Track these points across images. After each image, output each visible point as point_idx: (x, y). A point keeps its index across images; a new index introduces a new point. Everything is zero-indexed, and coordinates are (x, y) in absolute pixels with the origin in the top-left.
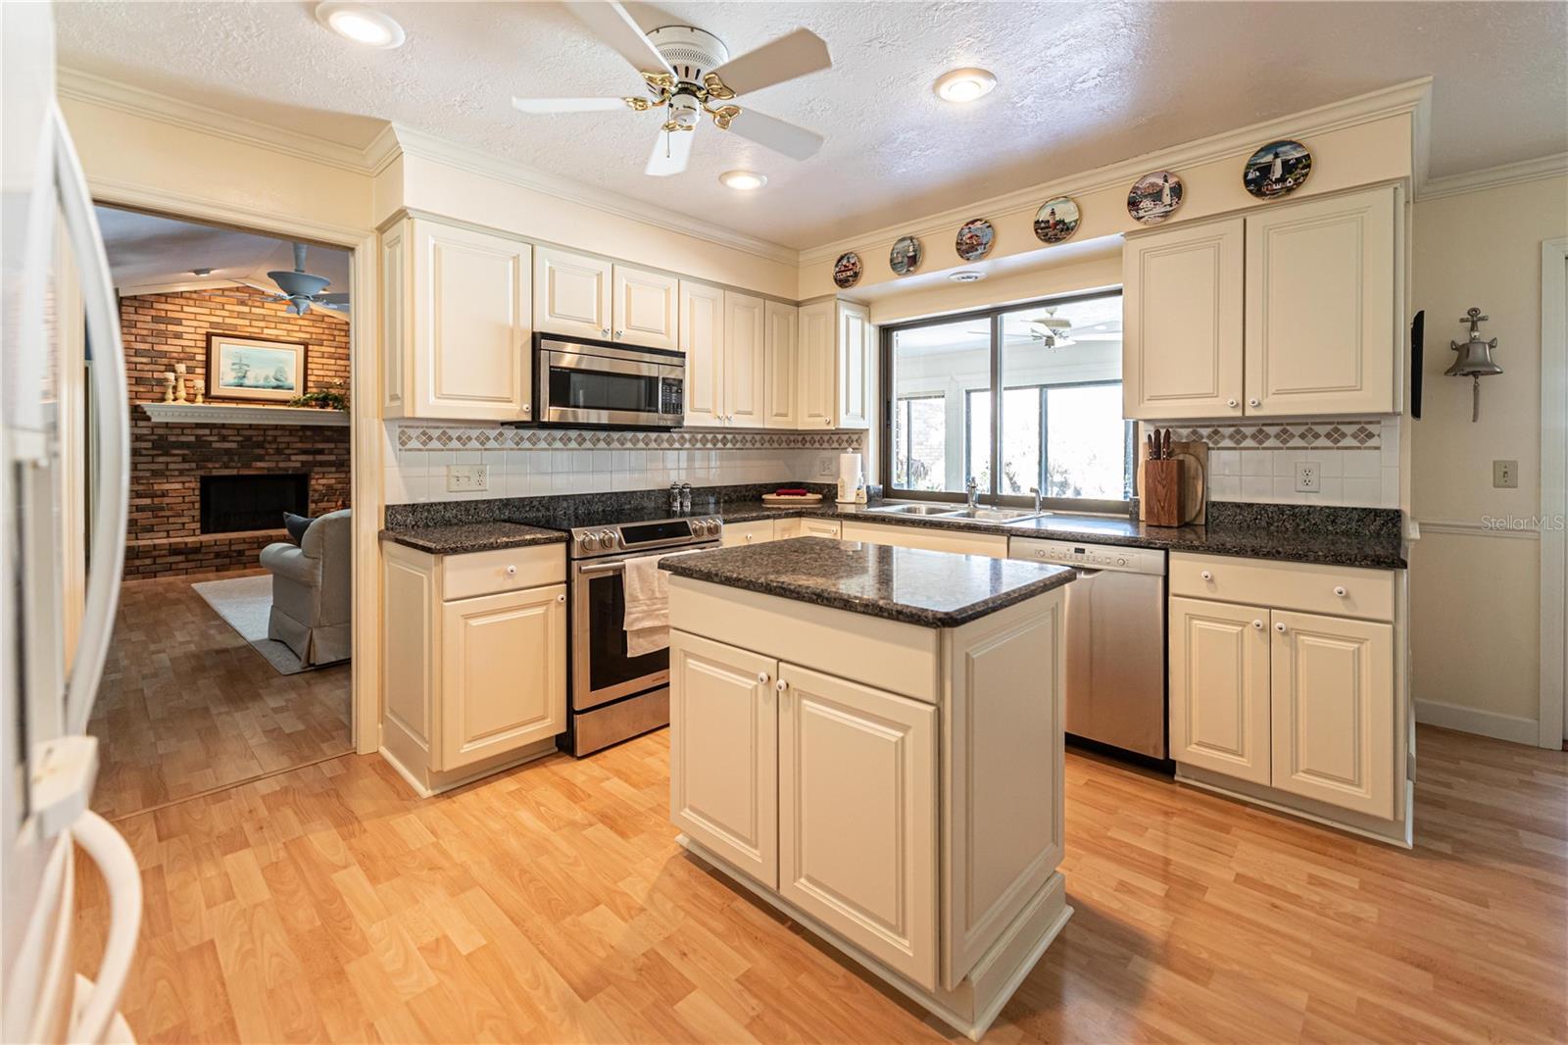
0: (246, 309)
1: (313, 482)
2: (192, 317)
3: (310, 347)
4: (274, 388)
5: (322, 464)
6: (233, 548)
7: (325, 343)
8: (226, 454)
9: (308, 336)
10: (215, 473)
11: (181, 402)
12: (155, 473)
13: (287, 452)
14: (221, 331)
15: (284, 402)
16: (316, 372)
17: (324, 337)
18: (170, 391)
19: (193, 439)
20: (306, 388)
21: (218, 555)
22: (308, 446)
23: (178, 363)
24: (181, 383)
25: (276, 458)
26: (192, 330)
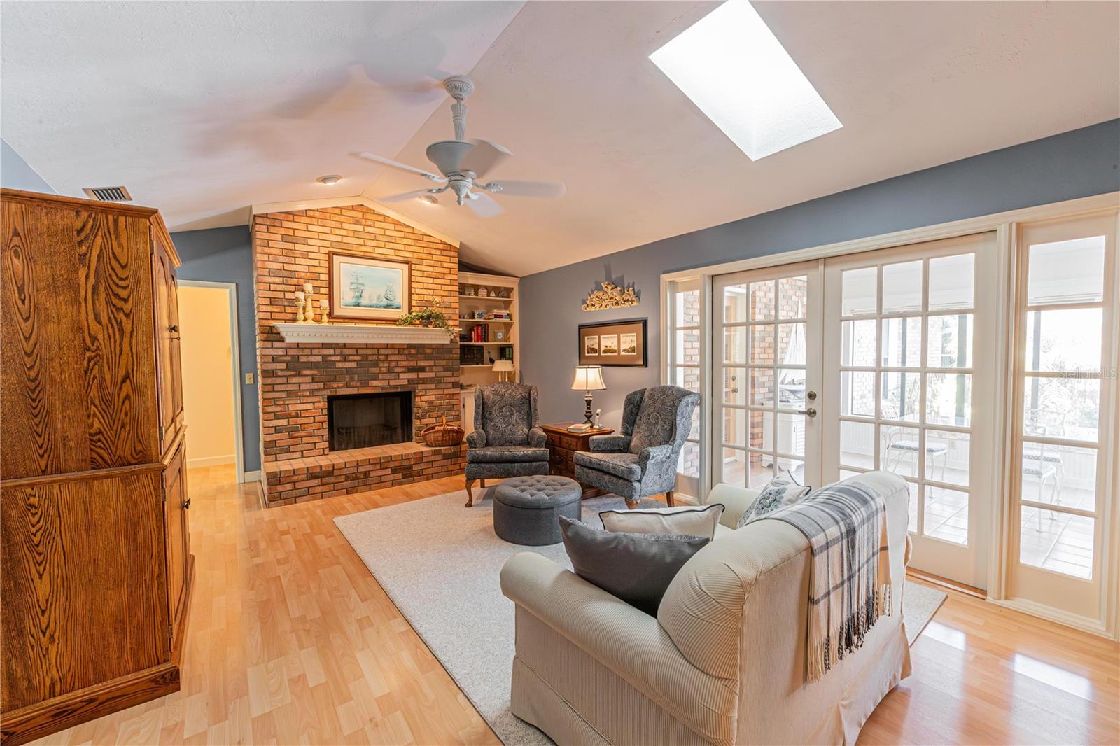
0: (360, 228)
1: (417, 399)
2: (316, 235)
3: (413, 266)
4: (385, 307)
5: (424, 381)
6: (361, 469)
7: (425, 262)
8: (347, 374)
9: (410, 255)
10: (341, 392)
11: (310, 322)
12: (290, 394)
13: (397, 370)
14: (340, 251)
15: (394, 321)
16: (418, 291)
17: (424, 256)
18: (301, 311)
19: (319, 359)
20: (410, 307)
21: (347, 478)
22: (413, 364)
23: (305, 282)
24: (309, 303)
25: (388, 376)
26: (316, 249)
